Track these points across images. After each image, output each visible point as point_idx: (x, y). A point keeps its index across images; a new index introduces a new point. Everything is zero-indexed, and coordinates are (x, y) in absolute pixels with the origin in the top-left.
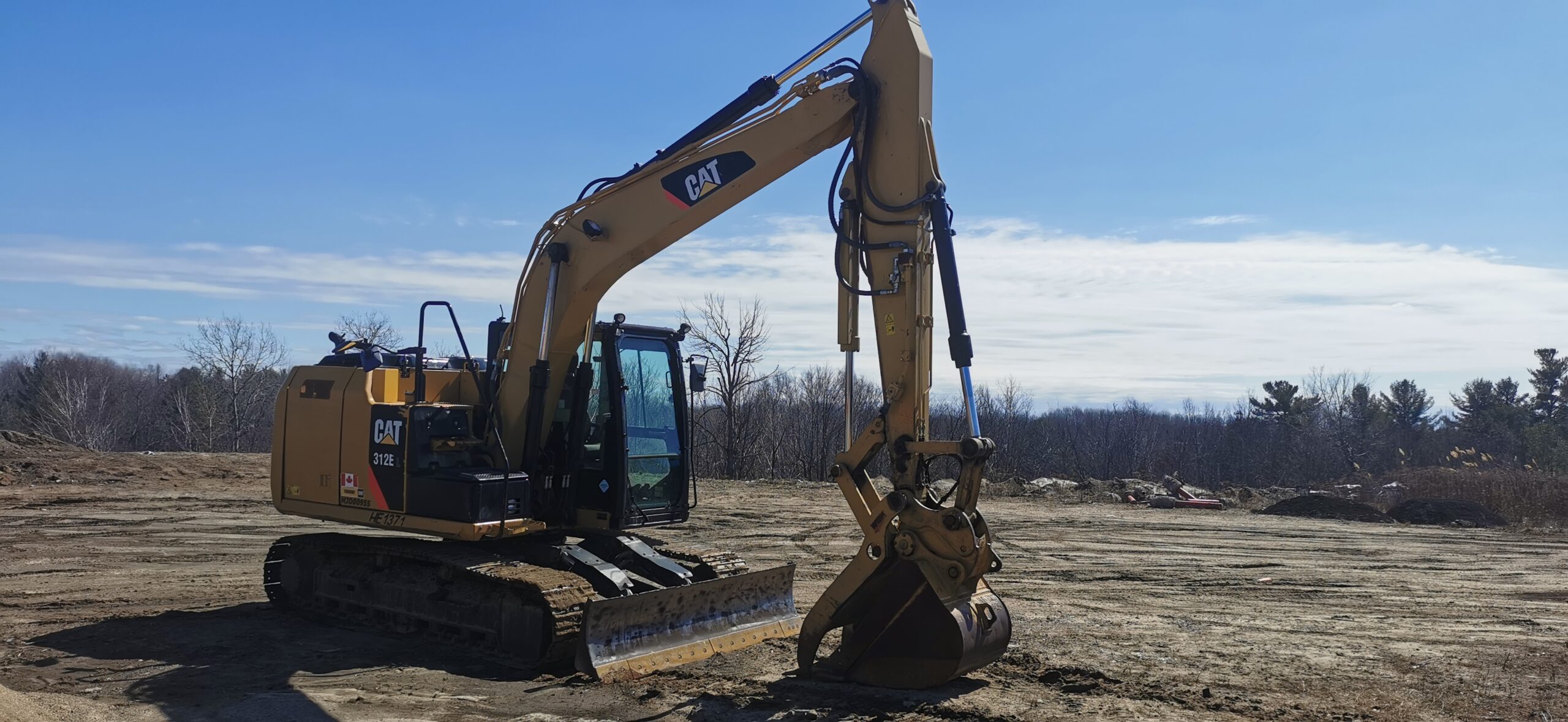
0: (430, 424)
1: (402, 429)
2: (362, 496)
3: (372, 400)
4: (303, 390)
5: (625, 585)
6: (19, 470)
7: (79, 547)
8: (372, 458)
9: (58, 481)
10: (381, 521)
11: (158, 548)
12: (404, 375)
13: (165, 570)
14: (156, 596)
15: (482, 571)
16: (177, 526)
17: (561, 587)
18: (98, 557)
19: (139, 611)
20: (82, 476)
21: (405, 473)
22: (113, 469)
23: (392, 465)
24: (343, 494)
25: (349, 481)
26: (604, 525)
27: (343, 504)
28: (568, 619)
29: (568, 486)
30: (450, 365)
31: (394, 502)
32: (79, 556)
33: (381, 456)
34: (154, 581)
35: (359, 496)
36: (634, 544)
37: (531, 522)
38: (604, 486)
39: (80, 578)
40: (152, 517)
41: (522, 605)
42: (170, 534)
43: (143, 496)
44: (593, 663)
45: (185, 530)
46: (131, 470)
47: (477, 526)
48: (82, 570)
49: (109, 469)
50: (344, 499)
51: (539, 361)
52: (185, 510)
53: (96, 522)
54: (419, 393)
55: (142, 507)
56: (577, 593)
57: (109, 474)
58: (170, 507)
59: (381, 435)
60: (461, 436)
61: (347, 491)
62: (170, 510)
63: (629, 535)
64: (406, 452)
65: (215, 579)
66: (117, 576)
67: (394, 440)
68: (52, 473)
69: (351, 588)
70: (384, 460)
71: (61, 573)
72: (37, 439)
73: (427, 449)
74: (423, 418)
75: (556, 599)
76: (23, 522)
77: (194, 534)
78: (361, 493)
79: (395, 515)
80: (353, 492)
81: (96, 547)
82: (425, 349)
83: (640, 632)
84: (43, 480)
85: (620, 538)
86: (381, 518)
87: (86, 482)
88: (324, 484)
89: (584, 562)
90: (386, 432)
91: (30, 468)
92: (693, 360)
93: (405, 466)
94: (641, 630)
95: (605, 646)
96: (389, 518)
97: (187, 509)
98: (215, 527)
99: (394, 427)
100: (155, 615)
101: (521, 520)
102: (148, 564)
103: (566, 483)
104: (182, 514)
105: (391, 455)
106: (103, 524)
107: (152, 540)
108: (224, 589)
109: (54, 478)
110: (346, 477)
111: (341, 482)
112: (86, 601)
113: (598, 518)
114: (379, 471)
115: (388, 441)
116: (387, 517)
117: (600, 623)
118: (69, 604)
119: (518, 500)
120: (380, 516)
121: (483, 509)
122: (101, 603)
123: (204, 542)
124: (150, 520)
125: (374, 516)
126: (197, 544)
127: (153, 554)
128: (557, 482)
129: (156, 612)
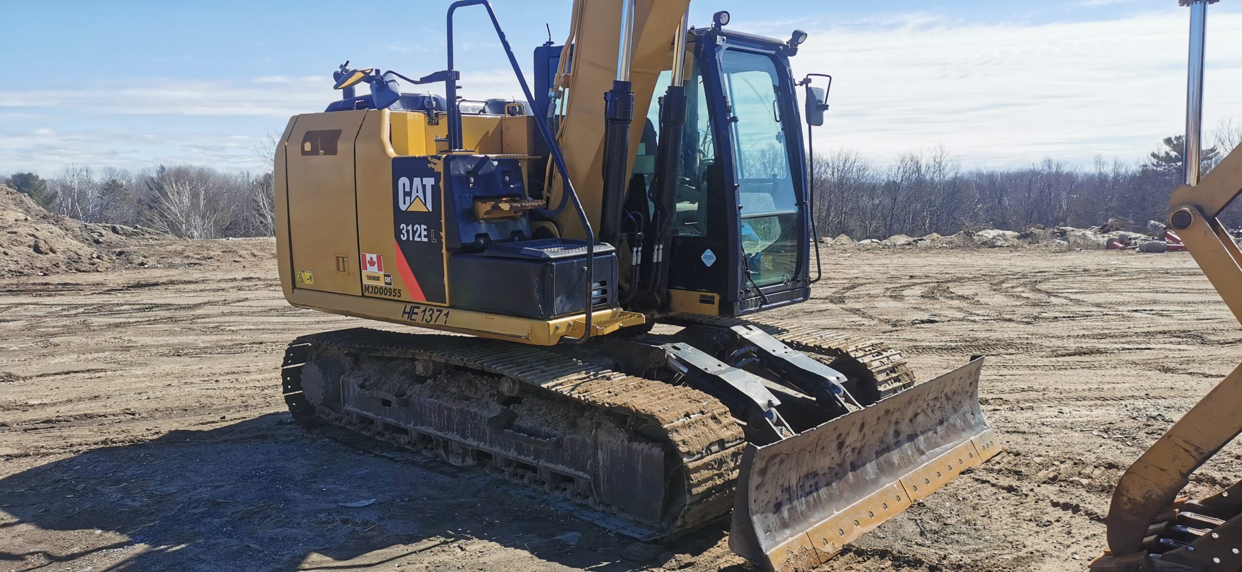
0: (473, 180)
1: (435, 188)
2: (390, 284)
3: (391, 152)
4: (308, 147)
5: (770, 403)
6: (114, 258)
7: (115, 338)
8: (398, 232)
9: (146, 266)
10: (418, 318)
11: (195, 338)
12: (432, 121)
13: (192, 365)
14: (170, 405)
15: (565, 390)
16: (226, 309)
17: (687, 415)
18: (129, 351)
19: (141, 431)
20: (170, 260)
21: (444, 251)
22: (198, 254)
23: (426, 240)
24: (366, 282)
25: (372, 263)
26: (712, 310)
27: (366, 294)
28: (706, 466)
29: (660, 260)
30: (487, 109)
31: (433, 293)
32: (109, 350)
33: (410, 228)
34: (175, 382)
35: (386, 283)
36: (756, 336)
37: (622, 314)
38: (709, 258)
39: (97, 379)
40: (206, 299)
41: (629, 442)
42: (215, 319)
43: (213, 277)
44: (763, 547)
45: (232, 314)
46: (212, 254)
47: (553, 325)
48: (102, 370)
49: (195, 254)
50: (367, 288)
51: (617, 83)
52: (245, 290)
53: (151, 307)
54: (454, 137)
55: (208, 288)
56: (711, 423)
57: (193, 258)
58: (233, 288)
59: (408, 198)
60: (513, 197)
61: (370, 278)
62: (231, 290)
63: (745, 324)
64: (443, 221)
65: (242, 378)
66: (137, 377)
67: (425, 205)
68: (141, 259)
69: (387, 403)
70: (414, 233)
71: (80, 375)
72: (140, 231)
73: (471, 216)
74: (463, 172)
75: (686, 438)
76: (81, 310)
77: (240, 318)
78: (388, 280)
79: (435, 309)
80: (378, 279)
81: (133, 339)
82: (457, 74)
83: (816, 483)
84: (134, 265)
85: (734, 328)
86: (416, 314)
87: (171, 266)
88: (341, 269)
89: (703, 368)
90: (414, 195)
91: (123, 256)
92: (810, 81)
93: (444, 240)
94: (816, 479)
95: (774, 513)
96: (428, 313)
97: (247, 289)
98: (263, 309)
99: (424, 187)
100: (156, 437)
101: (609, 311)
102: (178, 359)
103: (658, 256)
104: (242, 294)
105: (423, 227)
106: (158, 309)
107: (195, 326)
108: (249, 391)
109: (142, 264)
110: (368, 259)
111: (362, 265)
112: (86, 415)
113: (702, 301)
114: (407, 248)
115: (418, 207)
116: (425, 311)
117: (767, 478)
118: (65, 421)
119: (603, 283)
120: (416, 310)
121: (559, 299)
122: (103, 418)
123: (245, 327)
124: (205, 303)
125: (408, 310)
126: (237, 331)
127: (187, 346)
128: (647, 255)
129: (157, 433)
